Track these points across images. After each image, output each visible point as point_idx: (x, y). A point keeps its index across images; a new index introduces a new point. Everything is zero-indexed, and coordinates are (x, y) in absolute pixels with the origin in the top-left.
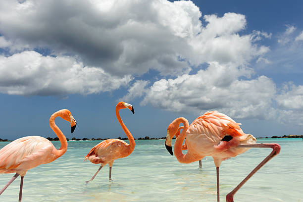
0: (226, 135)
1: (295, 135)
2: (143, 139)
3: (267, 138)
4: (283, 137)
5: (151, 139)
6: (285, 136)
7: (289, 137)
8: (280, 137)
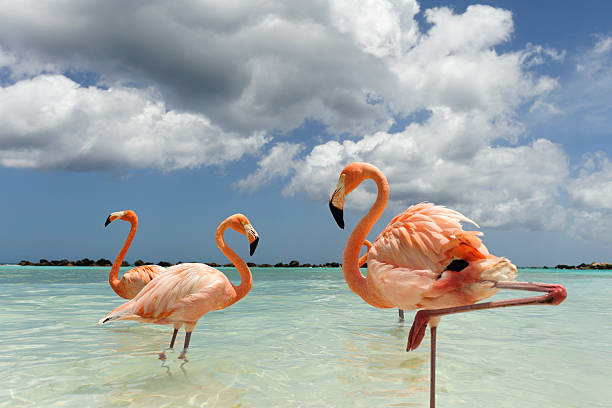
0: (456, 258)
1: (604, 263)
2: (286, 266)
3: (545, 268)
4: (579, 267)
5: (304, 266)
6: (583, 266)
7: (592, 267)
8: (573, 267)
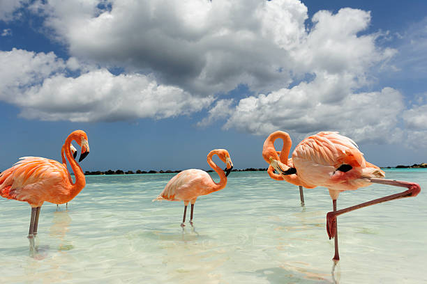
3: (389, 168)
6: (415, 166)
7: (422, 166)
8: (408, 167)
